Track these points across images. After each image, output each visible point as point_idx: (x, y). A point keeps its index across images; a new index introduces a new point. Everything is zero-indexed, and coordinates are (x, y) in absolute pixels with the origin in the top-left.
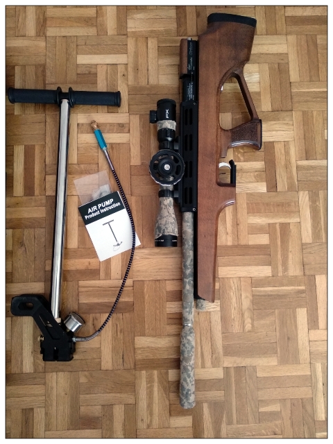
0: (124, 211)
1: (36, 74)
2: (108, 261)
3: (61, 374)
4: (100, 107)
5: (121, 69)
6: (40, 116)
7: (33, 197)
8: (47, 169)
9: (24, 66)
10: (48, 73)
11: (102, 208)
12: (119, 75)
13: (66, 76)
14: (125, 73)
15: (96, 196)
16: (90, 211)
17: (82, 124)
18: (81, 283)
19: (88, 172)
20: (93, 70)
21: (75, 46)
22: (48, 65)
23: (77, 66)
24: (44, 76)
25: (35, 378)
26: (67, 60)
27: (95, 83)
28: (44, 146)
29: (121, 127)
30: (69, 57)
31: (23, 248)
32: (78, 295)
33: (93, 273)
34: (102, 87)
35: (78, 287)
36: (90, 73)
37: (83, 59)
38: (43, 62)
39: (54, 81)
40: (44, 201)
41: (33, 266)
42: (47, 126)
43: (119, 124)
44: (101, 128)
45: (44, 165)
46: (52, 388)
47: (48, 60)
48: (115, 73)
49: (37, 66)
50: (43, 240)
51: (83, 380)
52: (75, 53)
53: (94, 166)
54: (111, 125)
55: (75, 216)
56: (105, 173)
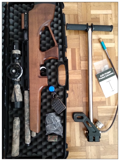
0: (115, 76)
1: (74, 18)
2: (109, 98)
3: (92, 147)
4: (102, 32)
5: (109, 16)
6: (77, 36)
7: (76, 71)
8: (81, 59)
9: (69, 15)
10: (79, 18)
11: (106, 75)
12: (109, 19)
13: (87, 19)
14: (111, 18)
15: (103, 70)
16: (101, 76)
17: (95, 39)
18: (98, 107)
19: (98, 60)
20: (98, 17)
21: (90, 7)
22: (79, 14)
23: (91, 14)
25: (81, 149)
26: (87, 12)
27: (99, 22)
28: (79, 49)
29: (111, 41)
30: (87, 11)
31: (73, 92)
32: (97, 113)
33: (103, 103)
34: (102, 23)
35: (97, 109)
36: (96, 18)
37: (93, 12)
38: (77, 13)
39: (82, 21)
40: (80, 72)
41: (78, 100)
42: (80, 40)
43: (110, 39)
44: (103, 41)
45: (80, 56)
46: (89, 153)
47: (79, 12)
48: (107, 18)
49: (74, 15)
50: (81, 89)
51: (102, 149)
52: (90, 9)
53: (101, 57)
54: (107, 39)
55: (95, 79)
56: (106, 60)
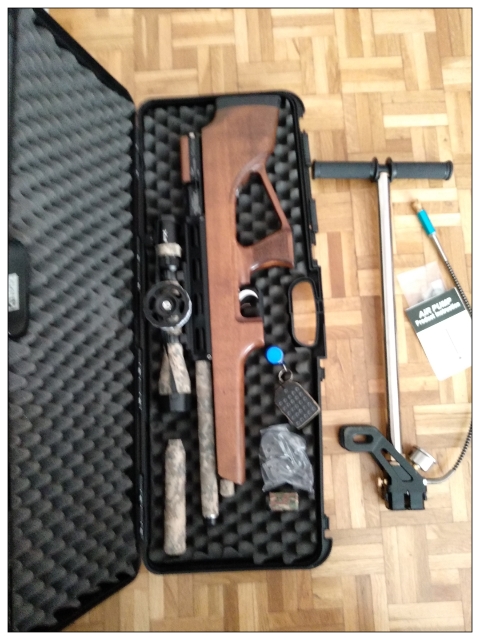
0: (466, 312)
1: (334, 142)
2: (449, 381)
3: (401, 529)
4: (419, 182)
5: (441, 134)
6: (344, 195)
7: (344, 299)
8: (359, 262)
9: (317, 133)
10: (349, 140)
11: (437, 310)
12: (440, 140)
13: (372, 143)
14: (447, 137)
15: (426, 298)
16: (421, 314)
17: (399, 204)
18: (418, 409)
19: (411, 265)
20: (406, 135)
21: (380, 105)
22: (348, 129)
23: (385, 130)
24: (344, 143)
25: (369, 535)
26: (372, 122)
27: (410, 150)
28: (352, 233)
29: (448, 206)
30: (373, 120)
31: (337, 365)
32: (414, 425)
33: (430, 396)
34: (418, 156)
35: (414, 414)
36: (402, 139)
37: (393, 122)
38: (341, 127)
39: (357, 149)
40: (358, 304)
41: (352, 388)
42: (355, 208)
43: (445, 203)
44: (425, 207)
45: (354, 258)
46: (392, 548)
47: (347, 123)
48: (433, 137)
49: (334, 133)
50: (362, 354)
51: (431, 536)
52: (380, 113)
53: (419, 257)
54: (436, 203)
55: (403, 324)
56: (434, 265)
